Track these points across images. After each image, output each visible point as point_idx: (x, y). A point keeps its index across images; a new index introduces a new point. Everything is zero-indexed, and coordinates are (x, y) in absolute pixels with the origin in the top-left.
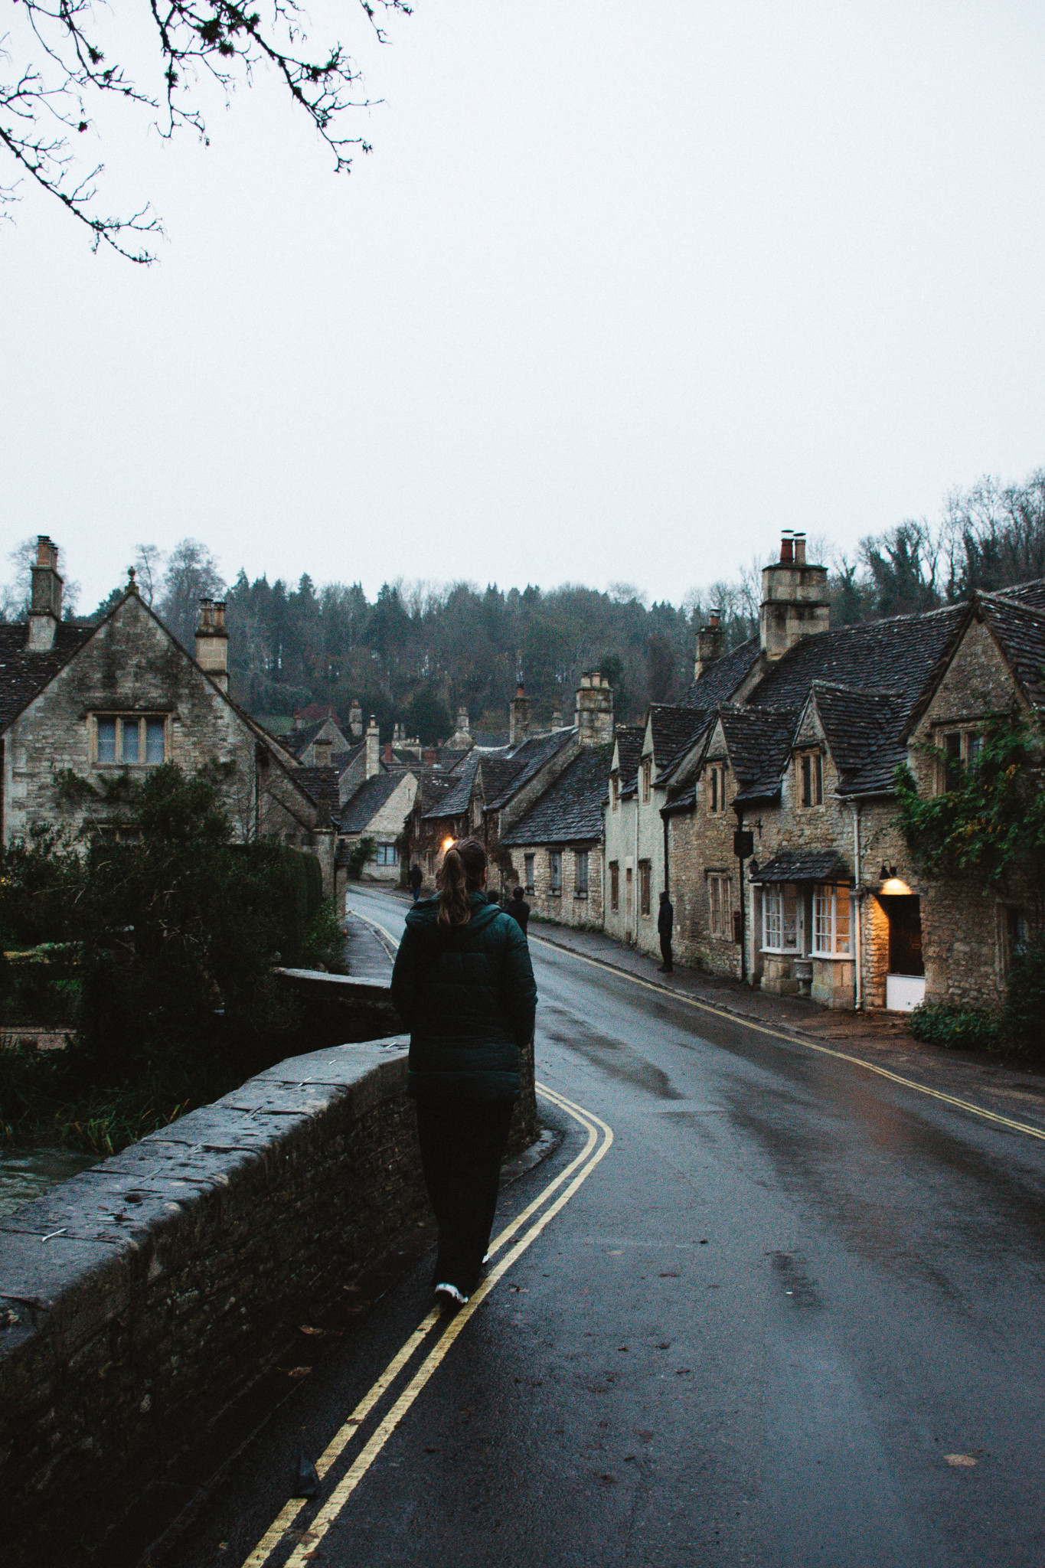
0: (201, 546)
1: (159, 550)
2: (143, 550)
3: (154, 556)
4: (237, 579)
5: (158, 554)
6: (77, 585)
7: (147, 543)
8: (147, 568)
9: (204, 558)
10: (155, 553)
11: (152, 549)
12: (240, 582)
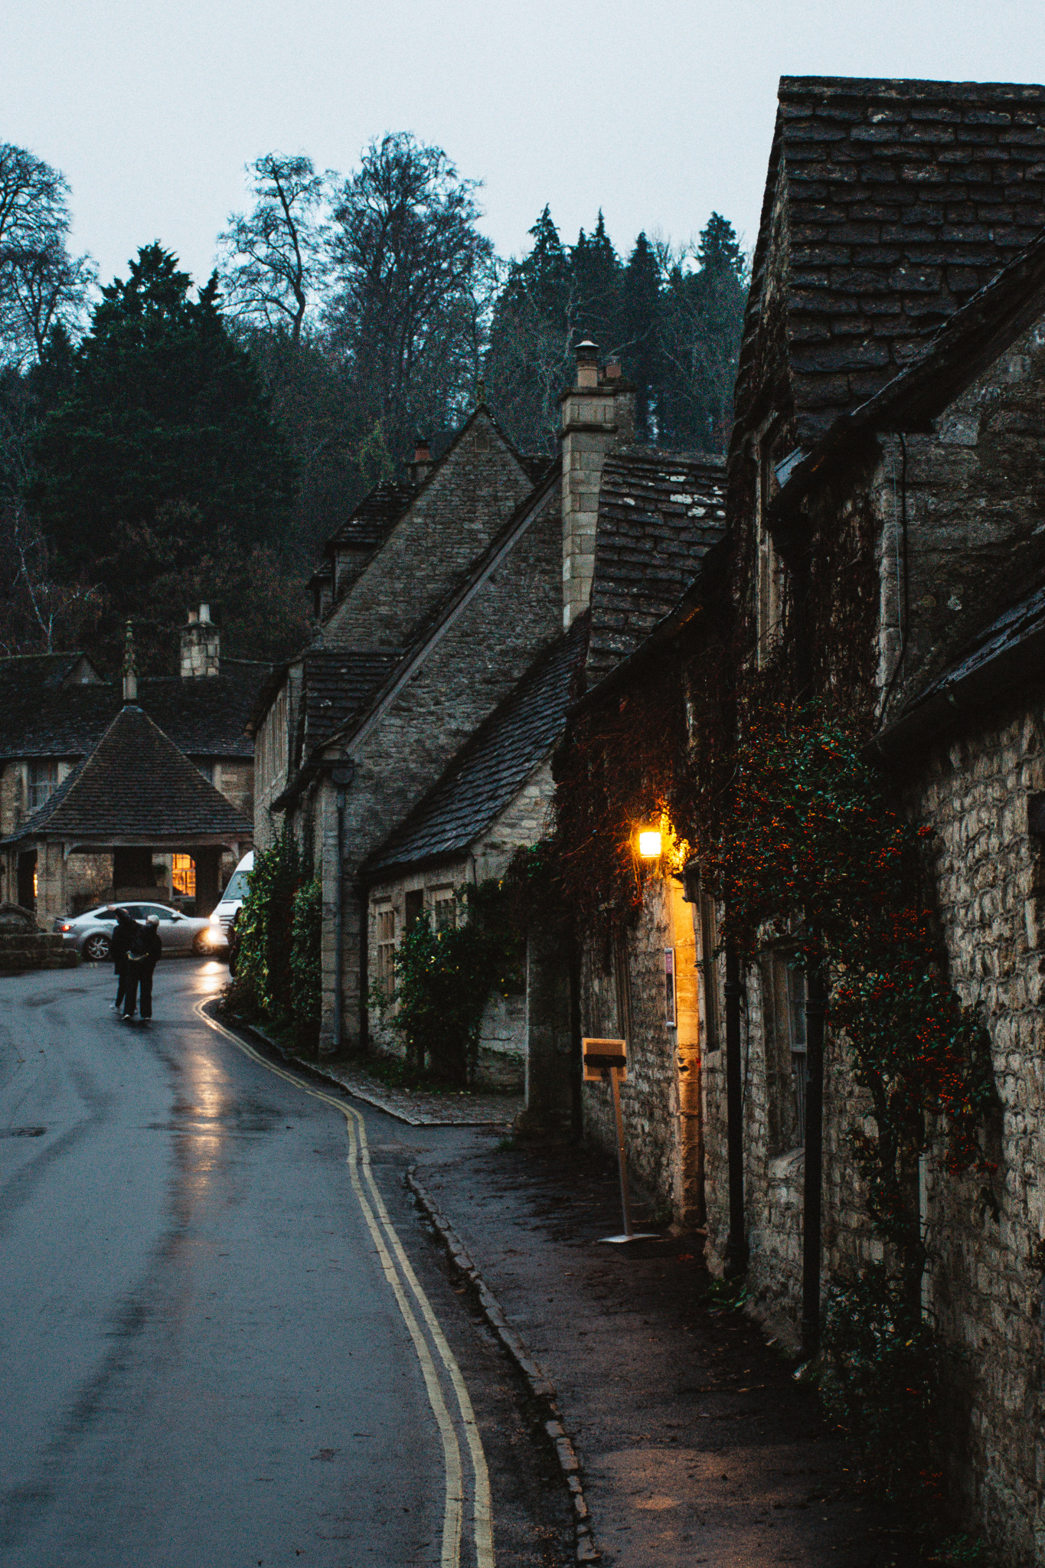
0: (430, 153)
1: (319, 171)
2: (276, 173)
3: (305, 189)
4: (531, 243)
5: (317, 182)
6: (87, 265)
7: (285, 152)
8: (288, 222)
9: (438, 187)
10: (307, 180)
11: (300, 167)
12: (541, 247)
